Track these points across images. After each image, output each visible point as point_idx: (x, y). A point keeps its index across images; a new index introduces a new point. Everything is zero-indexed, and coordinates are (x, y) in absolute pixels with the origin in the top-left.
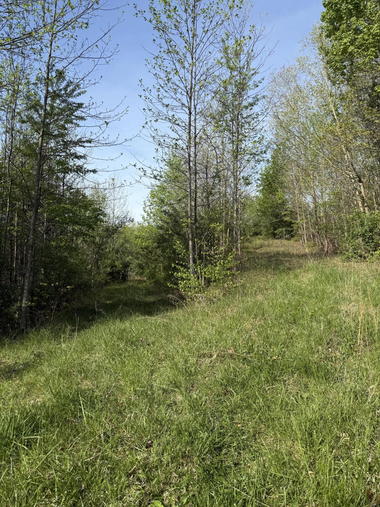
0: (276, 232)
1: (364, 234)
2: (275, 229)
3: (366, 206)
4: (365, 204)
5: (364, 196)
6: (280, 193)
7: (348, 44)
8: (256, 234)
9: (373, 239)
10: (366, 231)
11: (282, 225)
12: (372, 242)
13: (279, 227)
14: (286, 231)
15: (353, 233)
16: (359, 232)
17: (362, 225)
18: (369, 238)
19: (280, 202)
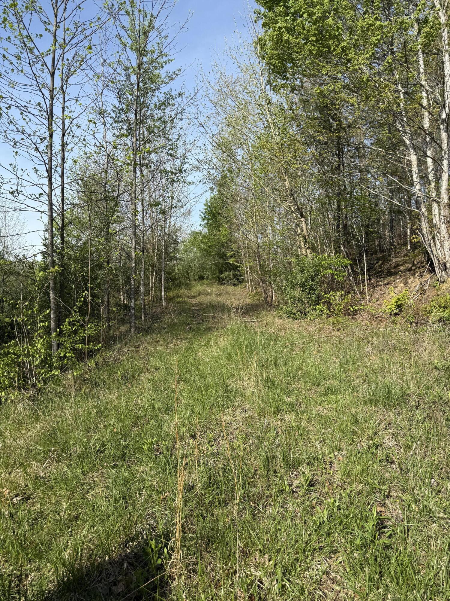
0: (221, 276)
1: (304, 284)
2: (221, 272)
3: (309, 248)
4: (308, 246)
5: (306, 234)
6: (224, 230)
7: (284, 29)
8: (202, 278)
9: (315, 290)
10: (306, 280)
11: (229, 268)
12: (314, 294)
13: (226, 271)
14: (233, 274)
15: (291, 282)
16: (298, 281)
17: (302, 272)
18: (310, 289)
19: (224, 239)
